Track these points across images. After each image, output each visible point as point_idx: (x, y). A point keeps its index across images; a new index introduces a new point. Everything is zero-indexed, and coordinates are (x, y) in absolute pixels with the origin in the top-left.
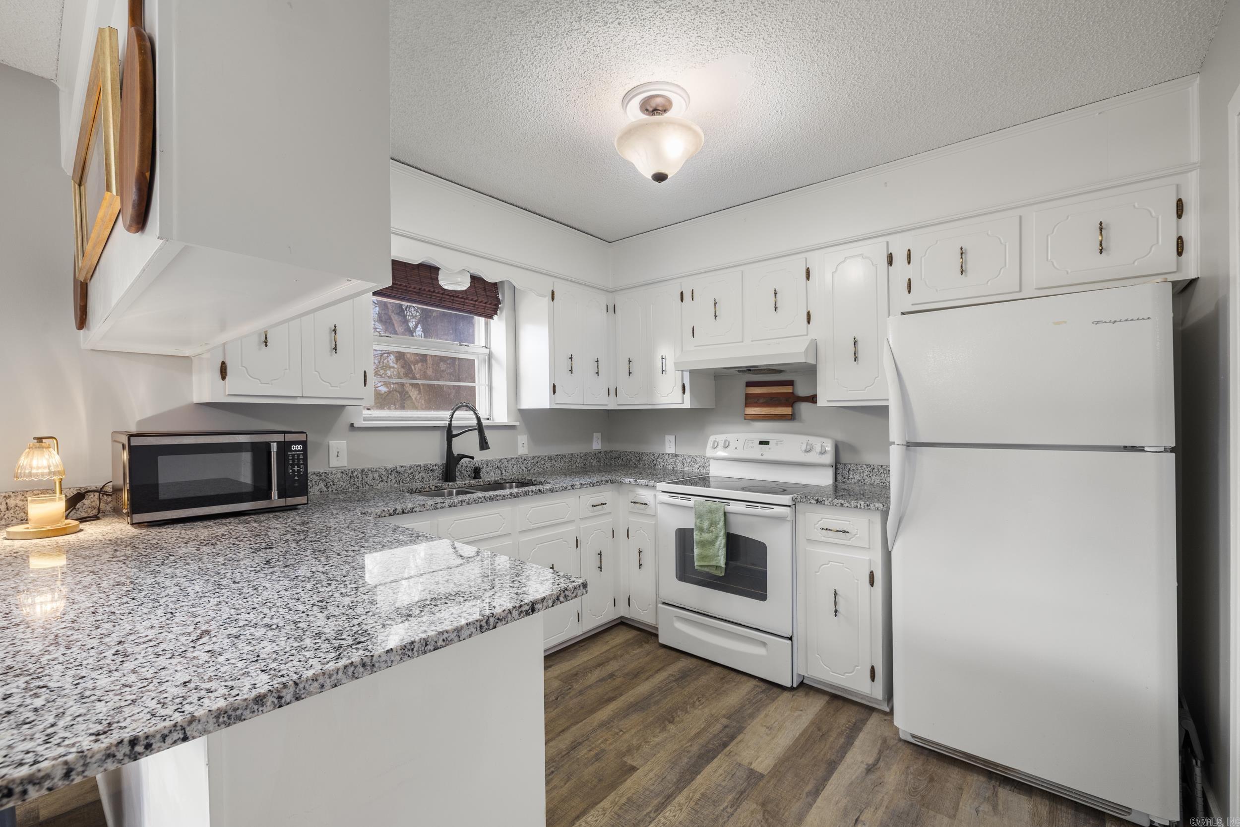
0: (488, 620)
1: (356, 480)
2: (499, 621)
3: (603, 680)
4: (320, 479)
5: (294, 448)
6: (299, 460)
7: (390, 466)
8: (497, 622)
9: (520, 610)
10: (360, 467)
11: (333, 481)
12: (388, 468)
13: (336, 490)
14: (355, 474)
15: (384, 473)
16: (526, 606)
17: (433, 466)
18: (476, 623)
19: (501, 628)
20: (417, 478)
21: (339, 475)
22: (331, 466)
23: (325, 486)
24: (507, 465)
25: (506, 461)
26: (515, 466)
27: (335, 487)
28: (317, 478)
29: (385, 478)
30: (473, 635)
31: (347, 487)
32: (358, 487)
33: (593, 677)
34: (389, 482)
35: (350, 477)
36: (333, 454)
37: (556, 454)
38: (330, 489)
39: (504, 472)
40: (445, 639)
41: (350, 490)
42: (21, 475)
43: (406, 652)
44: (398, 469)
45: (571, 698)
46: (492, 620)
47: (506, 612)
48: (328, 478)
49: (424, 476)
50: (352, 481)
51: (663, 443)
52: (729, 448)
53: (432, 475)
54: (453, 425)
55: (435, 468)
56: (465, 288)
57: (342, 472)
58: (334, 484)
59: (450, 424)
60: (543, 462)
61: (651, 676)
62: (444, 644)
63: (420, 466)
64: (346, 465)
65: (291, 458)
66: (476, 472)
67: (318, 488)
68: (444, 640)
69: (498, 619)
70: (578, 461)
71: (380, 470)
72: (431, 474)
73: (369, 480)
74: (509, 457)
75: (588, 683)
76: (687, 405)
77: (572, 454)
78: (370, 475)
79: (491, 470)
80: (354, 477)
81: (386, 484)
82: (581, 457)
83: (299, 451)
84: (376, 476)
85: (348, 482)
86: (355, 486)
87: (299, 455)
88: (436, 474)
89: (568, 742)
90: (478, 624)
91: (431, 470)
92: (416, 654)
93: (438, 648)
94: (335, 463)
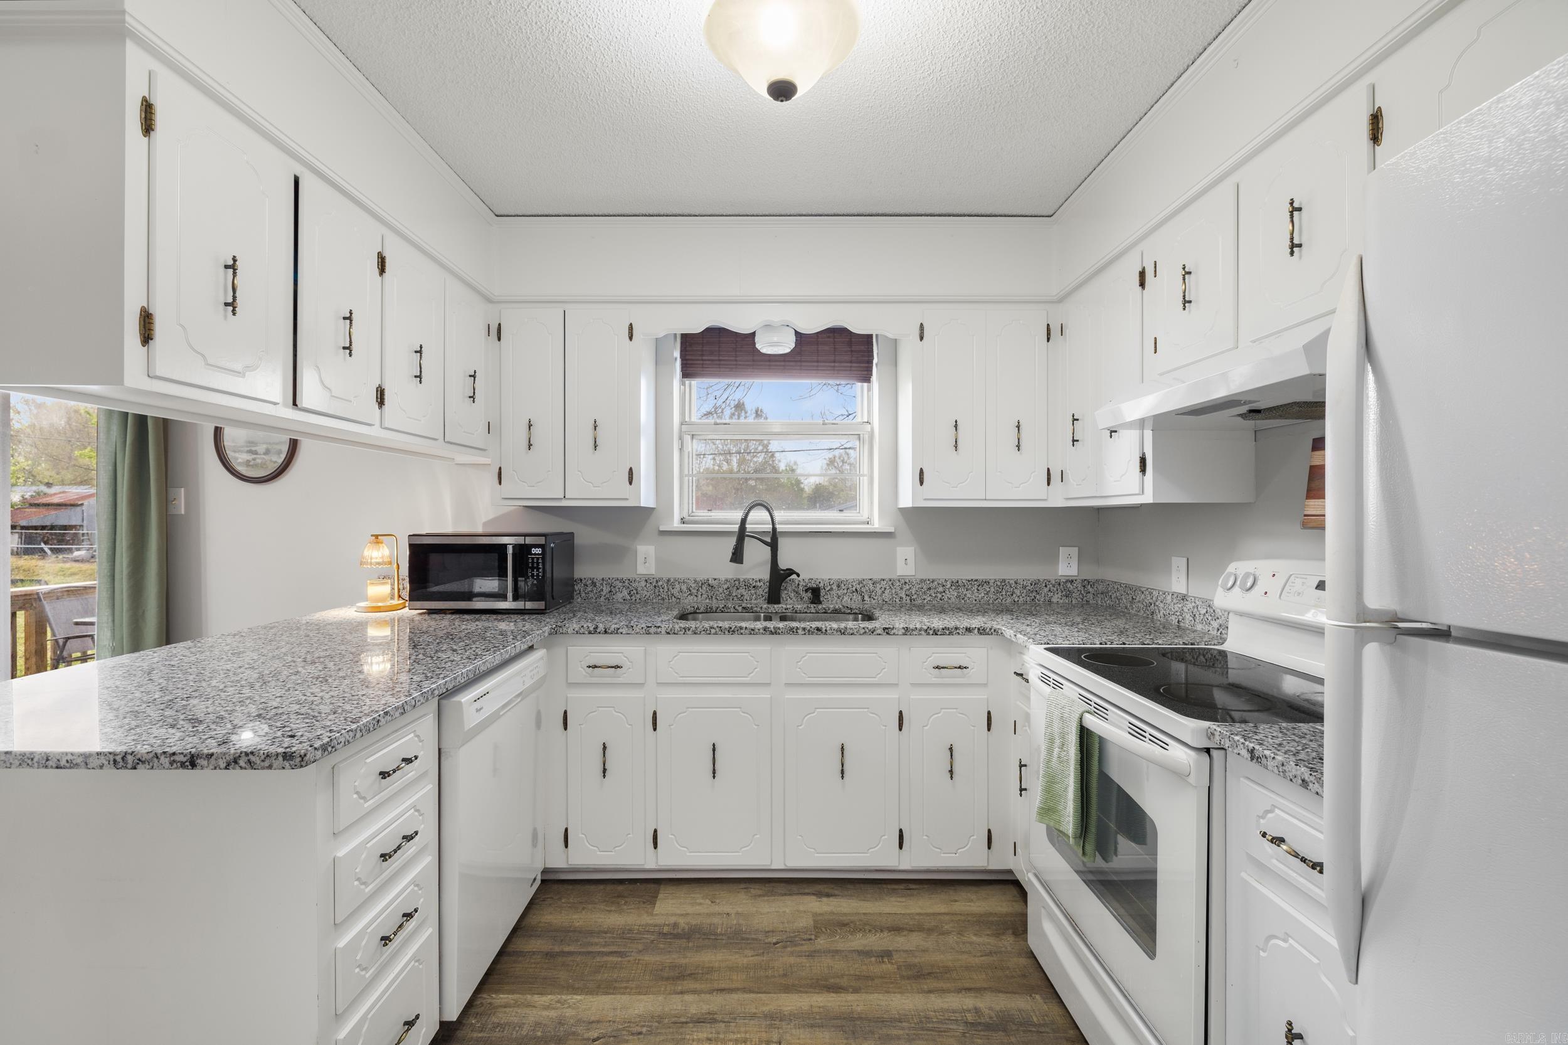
0: (124, 756)
1: (661, 590)
2: (141, 763)
3: (865, 953)
4: (624, 587)
5: (534, 551)
6: (538, 563)
7: (701, 577)
8: (138, 763)
9: (172, 759)
10: (665, 576)
11: (637, 590)
12: (698, 579)
13: (640, 599)
14: (660, 583)
15: (693, 586)
16: (182, 756)
17: (756, 581)
18: (108, 754)
19: (142, 771)
20: (734, 594)
21: (643, 584)
22: (638, 573)
23: (629, 594)
24: (872, 588)
25: (870, 582)
26: (887, 591)
27: (638, 596)
28: (621, 584)
29: (694, 591)
30: (104, 767)
31: (651, 597)
32: (663, 599)
33: (859, 942)
34: (700, 596)
35: (655, 587)
36: (640, 560)
37: (969, 578)
38: (633, 598)
39: (866, 598)
40: (70, 761)
41: (654, 601)
42: (366, 563)
43: (26, 760)
44: (710, 582)
45: (792, 953)
46: (130, 758)
47: (151, 755)
48: (631, 585)
49: (744, 593)
50: (657, 591)
51: (1167, 569)
52: (1253, 591)
53: (756, 593)
54: (778, 530)
55: (758, 584)
56: (787, 350)
57: (646, 581)
58: (637, 593)
59: (774, 529)
60: (941, 589)
61: (943, 991)
62: (68, 765)
63: (739, 580)
64: (654, 573)
65: (530, 561)
66: (815, 594)
67: (622, 596)
68: (67, 761)
69: (139, 760)
70: (1018, 592)
71: (689, 581)
72: (753, 592)
73: (675, 592)
74: (876, 577)
75: (841, 946)
76: (1148, 498)
77: (1004, 581)
78: (677, 586)
79: (845, 594)
80: (658, 587)
81: (695, 598)
82: (1024, 587)
83: (538, 554)
84: (684, 588)
85: (652, 592)
86: (660, 598)
87: (538, 559)
88: (760, 592)
89: (705, 1008)
90: (111, 757)
91: (754, 587)
92: (36, 765)
93: (61, 768)
94: (642, 570)
